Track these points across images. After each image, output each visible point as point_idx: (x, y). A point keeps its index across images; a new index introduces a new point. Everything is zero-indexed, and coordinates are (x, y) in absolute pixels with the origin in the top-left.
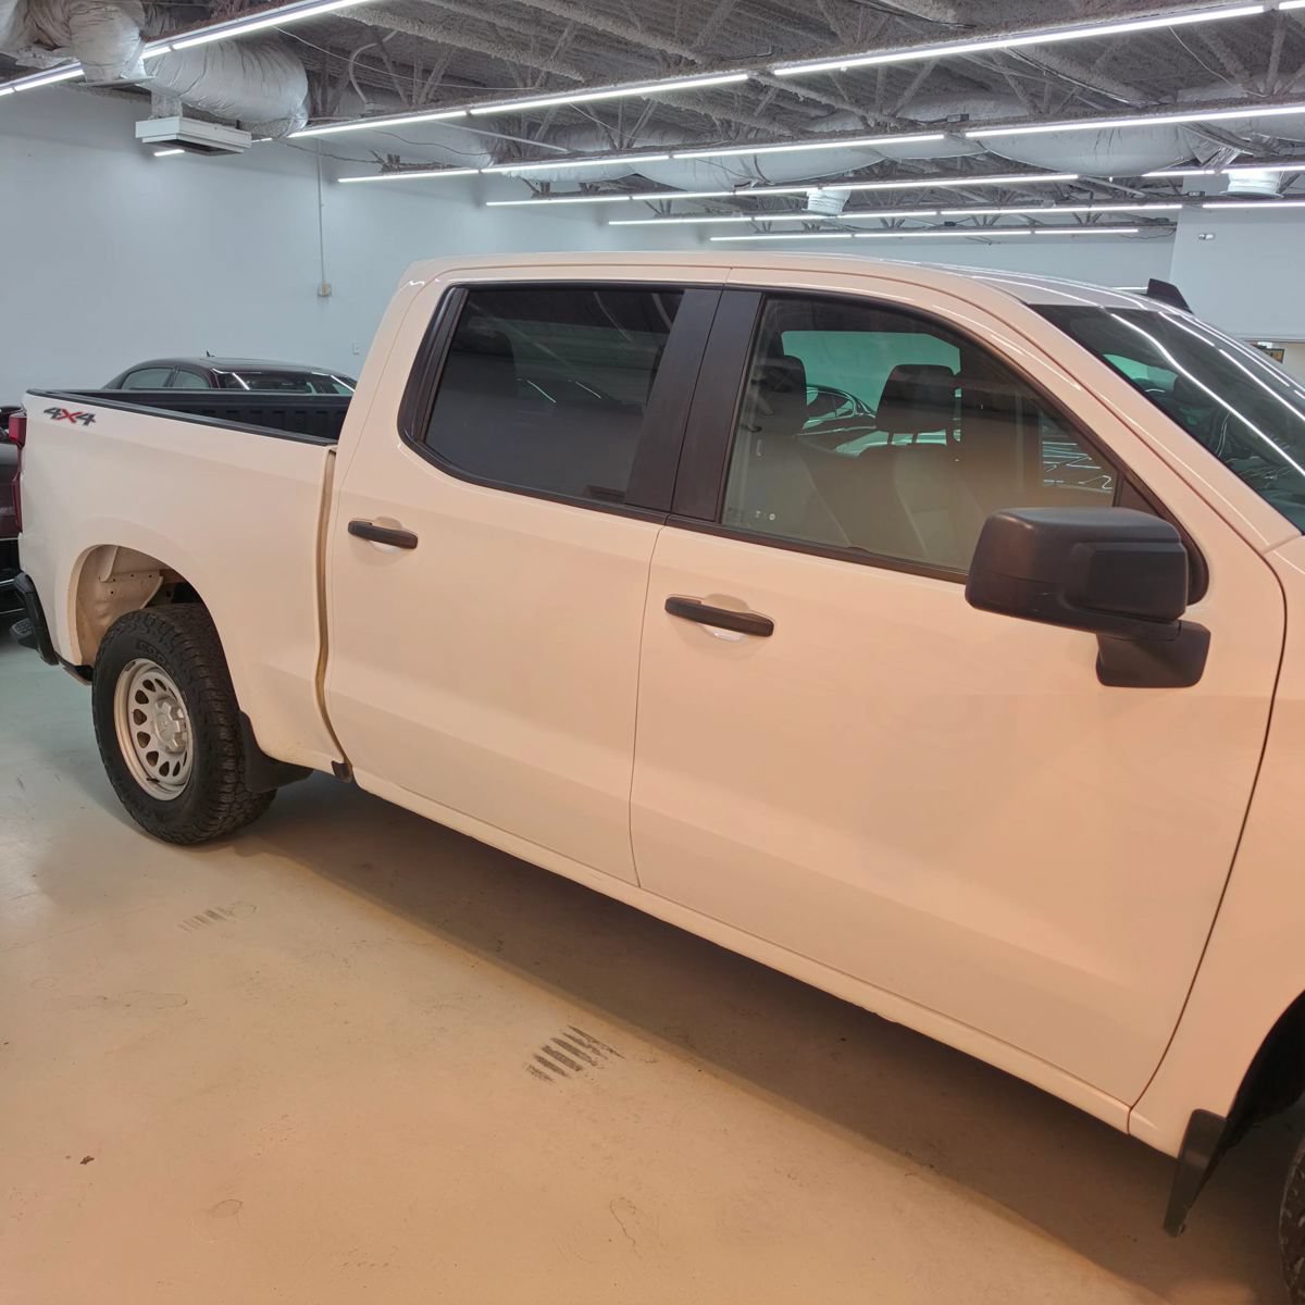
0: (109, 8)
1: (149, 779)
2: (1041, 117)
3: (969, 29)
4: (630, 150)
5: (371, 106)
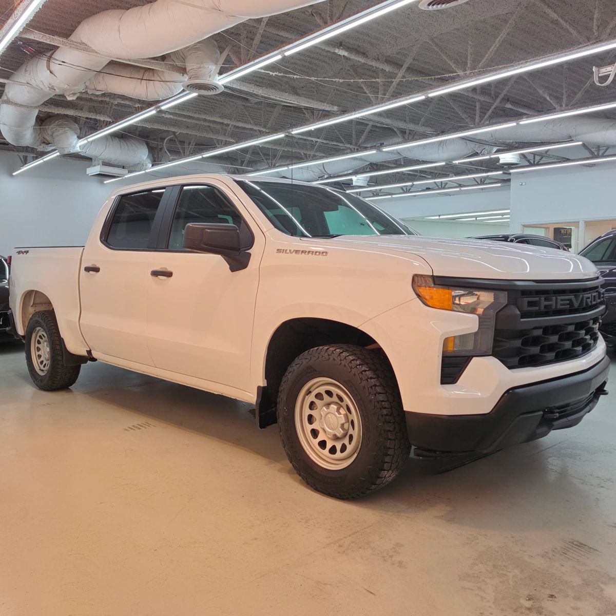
0: (66, 129)
1: (40, 370)
2: (406, 141)
3: (344, 112)
4: (275, 167)
5: (171, 158)
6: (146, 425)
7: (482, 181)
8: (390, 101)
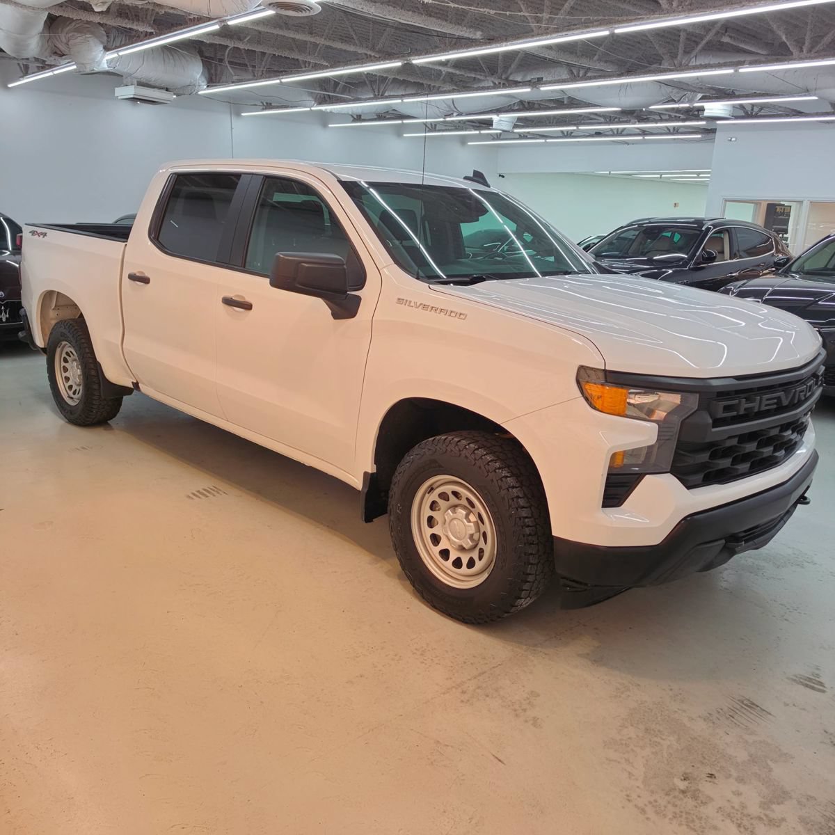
0: (87, 36)
1: (69, 397)
4: (382, 97)
6: (214, 490)
7: (676, 131)
8: (558, 32)
